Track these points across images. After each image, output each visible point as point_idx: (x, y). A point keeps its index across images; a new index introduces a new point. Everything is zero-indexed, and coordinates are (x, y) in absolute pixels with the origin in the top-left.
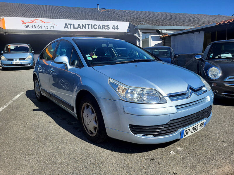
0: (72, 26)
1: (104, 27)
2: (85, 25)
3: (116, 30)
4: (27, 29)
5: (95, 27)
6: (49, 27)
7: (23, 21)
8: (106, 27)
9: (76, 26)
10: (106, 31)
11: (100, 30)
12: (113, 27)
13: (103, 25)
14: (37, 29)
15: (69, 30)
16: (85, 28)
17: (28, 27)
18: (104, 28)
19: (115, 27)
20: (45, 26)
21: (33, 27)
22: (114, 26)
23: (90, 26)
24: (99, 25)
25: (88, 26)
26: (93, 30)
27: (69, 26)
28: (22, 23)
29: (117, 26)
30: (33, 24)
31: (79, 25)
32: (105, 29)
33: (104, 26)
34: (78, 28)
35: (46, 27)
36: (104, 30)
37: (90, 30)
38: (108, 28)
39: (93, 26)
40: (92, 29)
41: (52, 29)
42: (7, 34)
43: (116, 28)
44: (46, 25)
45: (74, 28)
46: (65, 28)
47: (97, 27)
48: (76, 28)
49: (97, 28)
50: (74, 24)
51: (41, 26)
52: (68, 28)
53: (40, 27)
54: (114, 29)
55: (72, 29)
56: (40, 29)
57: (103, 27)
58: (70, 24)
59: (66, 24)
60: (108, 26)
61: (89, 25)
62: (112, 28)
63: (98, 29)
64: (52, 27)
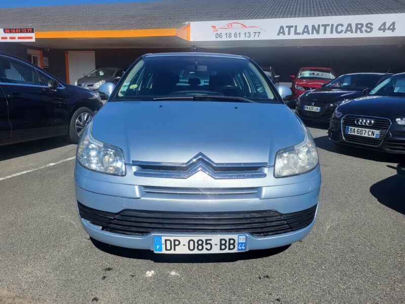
0: (292, 30)
1: (360, 29)
2: (319, 26)
3: (388, 34)
4: (219, 39)
5: (340, 29)
6: (252, 35)
7: (214, 27)
8: (364, 28)
9: (300, 30)
10: (365, 35)
11: (349, 35)
12: (381, 26)
13: (357, 25)
14: (233, 39)
15: (286, 37)
16: (318, 32)
17: (220, 35)
18: (358, 30)
19: (387, 27)
20: (245, 33)
21: (228, 35)
22: (384, 24)
23: (329, 29)
24: (350, 25)
25: (323, 28)
26: (335, 35)
27: (286, 30)
28: (213, 29)
29: (393, 24)
30: (228, 31)
31: (306, 27)
32: (361, 32)
33: (359, 26)
34: (303, 34)
35: (247, 35)
36: (359, 35)
37: (328, 35)
38: (369, 30)
39: (335, 28)
40: (332, 32)
41: (256, 38)
42: (195, 48)
43: (389, 29)
44: (247, 30)
45: (296, 33)
46: (278, 34)
47: (344, 28)
48: (299, 34)
49: (342, 31)
50: (296, 26)
51: (240, 33)
52: (284, 34)
53: (238, 35)
54: (384, 30)
55: (292, 37)
56: (238, 39)
57: (357, 28)
58: (289, 27)
59: (282, 27)
60: (369, 25)
61: (325, 26)
62: (380, 29)
63: (345, 32)
64: (257, 34)
